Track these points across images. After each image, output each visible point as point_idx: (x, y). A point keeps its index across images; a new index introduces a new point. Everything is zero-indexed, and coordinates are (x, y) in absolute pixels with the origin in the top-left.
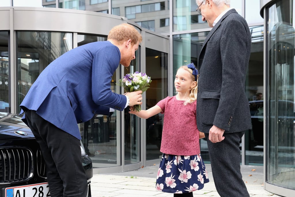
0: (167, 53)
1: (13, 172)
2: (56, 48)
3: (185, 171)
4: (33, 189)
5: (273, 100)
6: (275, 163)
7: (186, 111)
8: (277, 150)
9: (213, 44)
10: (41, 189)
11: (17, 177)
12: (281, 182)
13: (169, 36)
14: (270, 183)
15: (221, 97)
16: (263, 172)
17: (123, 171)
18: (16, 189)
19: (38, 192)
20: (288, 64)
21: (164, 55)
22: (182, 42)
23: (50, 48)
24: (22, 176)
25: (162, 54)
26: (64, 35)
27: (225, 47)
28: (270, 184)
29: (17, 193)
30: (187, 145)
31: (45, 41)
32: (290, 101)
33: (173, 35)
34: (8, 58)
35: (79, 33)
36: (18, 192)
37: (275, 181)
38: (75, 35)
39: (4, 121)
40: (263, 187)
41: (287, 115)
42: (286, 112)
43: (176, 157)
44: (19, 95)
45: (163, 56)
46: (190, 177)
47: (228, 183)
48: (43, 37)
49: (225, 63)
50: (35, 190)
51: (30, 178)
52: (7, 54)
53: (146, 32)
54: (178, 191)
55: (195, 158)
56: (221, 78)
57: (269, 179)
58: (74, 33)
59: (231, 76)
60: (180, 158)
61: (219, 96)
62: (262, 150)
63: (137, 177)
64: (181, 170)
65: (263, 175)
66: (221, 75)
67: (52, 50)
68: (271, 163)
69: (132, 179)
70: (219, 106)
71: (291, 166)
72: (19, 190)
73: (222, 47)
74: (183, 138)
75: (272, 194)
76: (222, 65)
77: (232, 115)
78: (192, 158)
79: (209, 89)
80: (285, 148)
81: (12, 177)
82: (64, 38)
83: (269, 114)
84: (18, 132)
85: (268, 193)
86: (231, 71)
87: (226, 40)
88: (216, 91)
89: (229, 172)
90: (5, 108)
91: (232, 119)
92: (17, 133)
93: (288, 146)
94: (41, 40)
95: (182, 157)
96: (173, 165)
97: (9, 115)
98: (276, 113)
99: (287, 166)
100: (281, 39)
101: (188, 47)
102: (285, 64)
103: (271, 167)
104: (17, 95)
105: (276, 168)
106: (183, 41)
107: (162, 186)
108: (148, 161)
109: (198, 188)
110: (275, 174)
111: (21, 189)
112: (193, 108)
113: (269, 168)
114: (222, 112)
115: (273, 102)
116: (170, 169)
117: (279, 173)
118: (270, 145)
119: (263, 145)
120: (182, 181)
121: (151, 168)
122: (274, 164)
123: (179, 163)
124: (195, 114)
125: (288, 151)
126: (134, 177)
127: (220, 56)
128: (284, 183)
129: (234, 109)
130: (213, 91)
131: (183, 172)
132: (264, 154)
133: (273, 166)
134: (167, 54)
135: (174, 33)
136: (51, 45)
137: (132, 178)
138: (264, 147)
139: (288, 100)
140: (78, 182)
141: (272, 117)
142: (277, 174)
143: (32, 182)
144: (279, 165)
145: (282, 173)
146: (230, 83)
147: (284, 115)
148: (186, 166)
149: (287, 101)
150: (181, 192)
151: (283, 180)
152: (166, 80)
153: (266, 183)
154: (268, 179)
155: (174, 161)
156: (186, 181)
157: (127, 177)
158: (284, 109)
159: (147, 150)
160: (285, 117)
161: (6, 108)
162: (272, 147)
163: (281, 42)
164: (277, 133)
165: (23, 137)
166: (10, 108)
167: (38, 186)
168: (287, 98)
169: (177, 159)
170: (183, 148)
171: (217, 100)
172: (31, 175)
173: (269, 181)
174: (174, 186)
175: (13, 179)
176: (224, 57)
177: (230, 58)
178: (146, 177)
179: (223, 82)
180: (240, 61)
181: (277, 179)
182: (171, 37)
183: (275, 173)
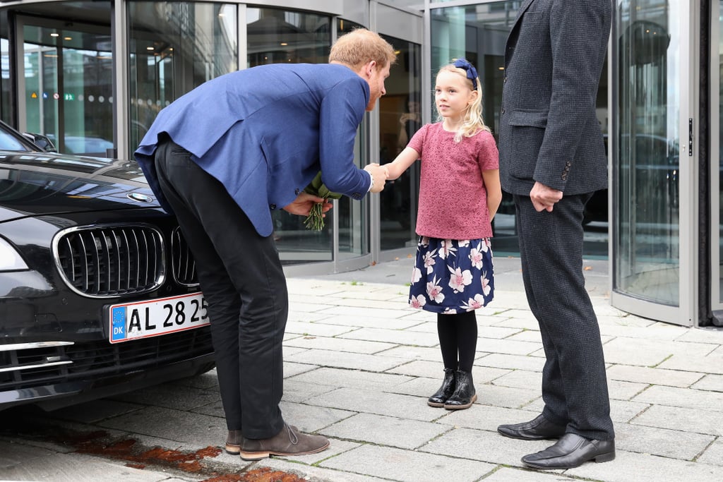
0: (419, 43)
1: (124, 275)
2: (204, 37)
3: (459, 270)
4: (165, 307)
5: (626, 133)
6: (630, 254)
7: (460, 154)
8: (634, 231)
9: (535, 18)
10: (180, 307)
11: (133, 283)
12: (643, 291)
13: (423, 11)
14: (620, 293)
15: (548, 123)
16: (607, 273)
17: (335, 272)
18: (130, 308)
19: (175, 313)
20: (656, 65)
21: (414, 47)
22: (448, 22)
23: (193, 35)
24: (142, 281)
25: (411, 45)
26: (220, 9)
27: (559, 24)
28: (621, 295)
29: (133, 316)
30: (462, 220)
31: (182, 22)
32: (659, 137)
33: (431, 10)
34: (110, 54)
35: (249, 6)
36: (135, 312)
37: (630, 288)
38: (242, 8)
39: (104, 174)
40: (607, 302)
41: (655, 163)
42: (651, 158)
43: (443, 243)
44: (133, 126)
45: (411, 50)
46: (470, 282)
47: (557, 294)
48: (179, 14)
49: (558, 55)
50: (168, 310)
51: (158, 285)
52: (109, 46)
53: (379, 3)
54: (447, 309)
55: (479, 246)
56: (551, 86)
57: (620, 286)
58: (240, 6)
59: (571, 83)
60: (450, 246)
61: (545, 122)
62: (605, 230)
63: (364, 283)
64: (453, 268)
65: (607, 278)
66: (550, 80)
67: (198, 40)
68: (623, 255)
69: (355, 286)
70: (545, 140)
71: (661, 260)
72: (136, 310)
73: (553, 23)
74: (454, 206)
75: (625, 314)
76: (552, 60)
77: (569, 159)
78: (473, 244)
79: (526, 107)
80: (651, 225)
81: (124, 284)
82: (220, 15)
83: (619, 161)
84: (134, 195)
85: (618, 311)
86: (569, 71)
87: (562, 11)
88: (538, 112)
89: (560, 273)
90: (105, 151)
91: (569, 167)
92: (132, 197)
93: (656, 222)
94: (176, 19)
95: (455, 243)
96: (437, 259)
97: (114, 163)
98: (632, 159)
99: (654, 259)
100: (640, 17)
101: (460, 32)
102: (649, 65)
103: (623, 262)
104: (130, 125)
105: (632, 264)
106: (450, 21)
107: (422, 300)
108: (384, 252)
109: (483, 303)
110: (630, 276)
111: (141, 307)
112: (473, 148)
113: (620, 264)
114: (549, 153)
115: (626, 138)
116: (432, 266)
117: (638, 274)
118: (621, 221)
119: (606, 220)
120: (456, 290)
121: (390, 265)
122: (628, 256)
123: (448, 255)
124: (477, 159)
125: (654, 232)
126: (358, 283)
127: (550, 42)
128: (649, 293)
129: (574, 148)
130: (533, 112)
131: (455, 272)
132: (610, 237)
133: (627, 260)
134: (420, 45)
135: (433, 6)
136: (194, 30)
137: (354, 284)
138: (610, 224)
139: (655, 134)
140: (273, 290)
141: (624, 167)
142: (635, 275)
143: (163, 292)
144: (638, 259)
145: (644, 273)
146: (567, 95)
147: (648, 163)
148: (461, 259)
149: (653, 136)
150: (453, 312)
151: (646, 288)
152: (418, 97)
153: (614, 293)
154: (617, 285)
155: (439, 252)
156: (461, 289)
157: (344, 284)
158: (647, 152)
159: (382, 231)
160: (650, 167)
161: (107, 150)
162: (625, 224)
163: (641, 22)
164: (634, 198)
165: (143, 205)
166: (115, 152)
167: (173, 302)
168: (653, 131)
169: (445, 247)
170: (452, 224)
171: (541, 129)
172: (161, 280)
173: (620, 290)
174: (440, 298)
175: (126, 288)
176: (556, 44)
177: (567, 45)
178: (382, 282)
179: (554, 94)
180: (588, 53)
181: (634, 285)
182: (427, 13)
183: (630, 274)
